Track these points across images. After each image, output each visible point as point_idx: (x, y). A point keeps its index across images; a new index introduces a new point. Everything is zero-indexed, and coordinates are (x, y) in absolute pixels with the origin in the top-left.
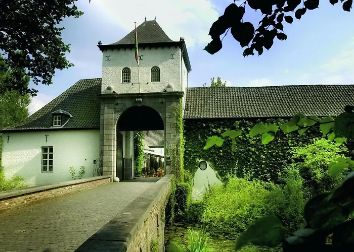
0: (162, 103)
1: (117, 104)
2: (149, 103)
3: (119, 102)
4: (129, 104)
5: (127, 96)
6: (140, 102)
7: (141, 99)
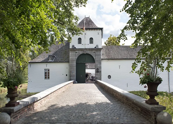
0: (94, 52)
1: (76, 52)
2: (89, 52)
3: (77, 51)
4: (81, 53)
5: (80, 49)
6: (85, 52)
7: (86, 51)
